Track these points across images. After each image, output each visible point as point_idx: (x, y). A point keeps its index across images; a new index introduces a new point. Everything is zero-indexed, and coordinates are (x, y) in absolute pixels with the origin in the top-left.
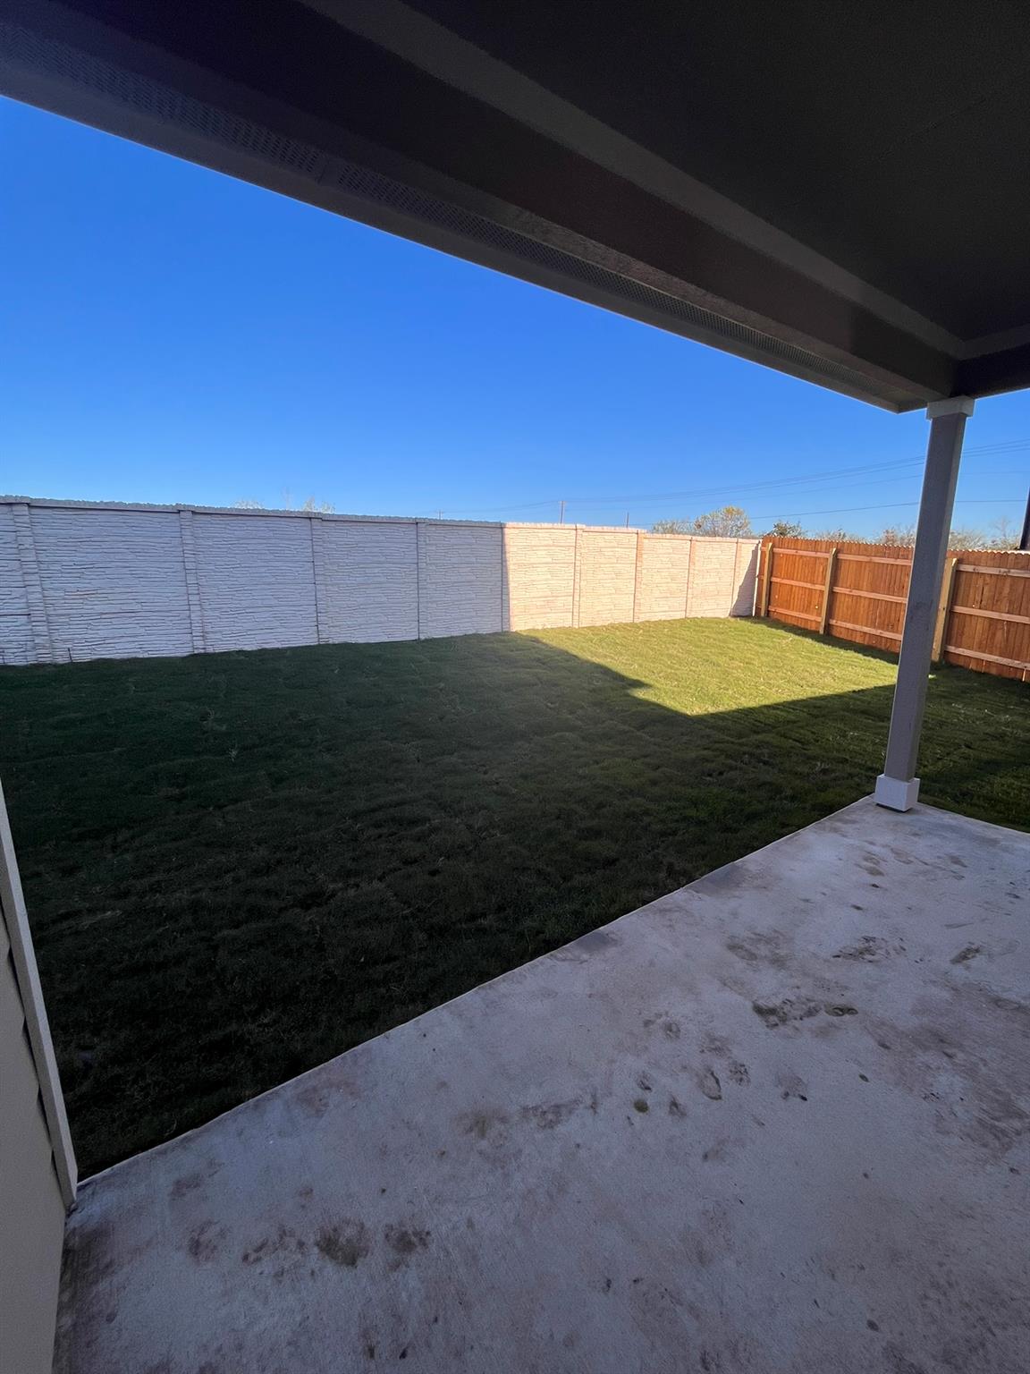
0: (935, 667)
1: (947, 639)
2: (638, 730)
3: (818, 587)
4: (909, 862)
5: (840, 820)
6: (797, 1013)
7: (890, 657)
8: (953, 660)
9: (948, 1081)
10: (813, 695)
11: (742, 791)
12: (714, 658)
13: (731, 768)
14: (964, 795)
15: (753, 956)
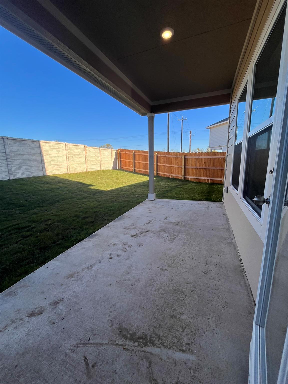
0: (155, 177)
1: (157, 171)
2: (93, 195)
3: (131, 161)
4: (155, 208)
5: (142, 204)
6: (139, 234)
7: (147, 175)
8: (159, 175)
9: (165, 235)
10: (133, 184)
11: (121, 203)
12: (110, 178)
13: (118, 199)
14: (163, 196)
15: (129, 229)
